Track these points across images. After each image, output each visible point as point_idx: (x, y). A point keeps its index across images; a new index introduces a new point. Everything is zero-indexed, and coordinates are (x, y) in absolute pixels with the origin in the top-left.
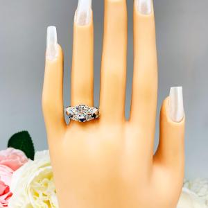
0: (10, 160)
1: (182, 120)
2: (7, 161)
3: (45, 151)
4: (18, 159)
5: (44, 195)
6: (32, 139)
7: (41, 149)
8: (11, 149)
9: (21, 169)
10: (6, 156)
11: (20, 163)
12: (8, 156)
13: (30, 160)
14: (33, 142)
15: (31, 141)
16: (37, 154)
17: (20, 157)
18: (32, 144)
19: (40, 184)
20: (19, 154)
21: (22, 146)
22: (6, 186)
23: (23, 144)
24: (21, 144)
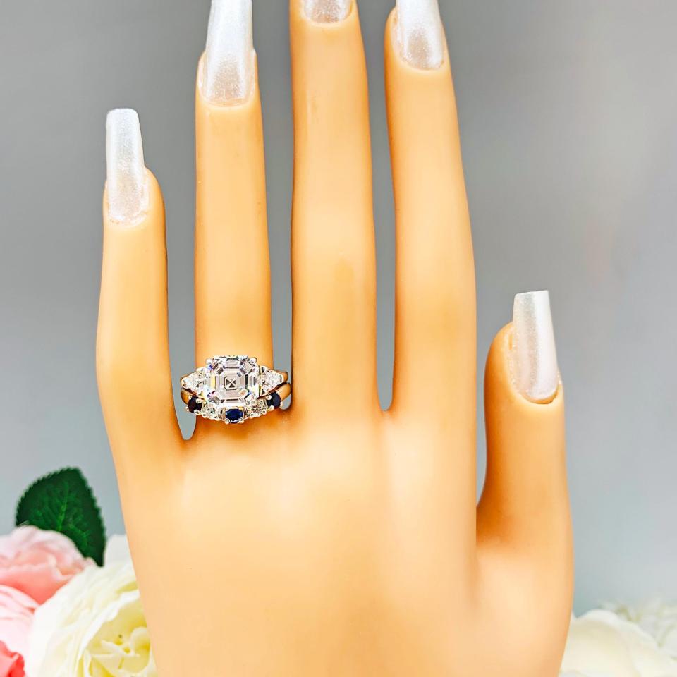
0: (25, 568)
1: (555, 395)
2: (14, 570)
4: (52, 561)
6: (95, 494)
8: (26, 531)
9: (60, 597)
10: (10, 555)
11: (59, 576)
12: (18, 555)
13: (90, 563)
14: (99, 504)
15: (92, 501)
17: (59, 557)
18: (96, 511)
19: (120, 649)
20: (54, 547)
21: (62, 517)
22: (12, 655)
23: (68, 511)
24: (59, 511)
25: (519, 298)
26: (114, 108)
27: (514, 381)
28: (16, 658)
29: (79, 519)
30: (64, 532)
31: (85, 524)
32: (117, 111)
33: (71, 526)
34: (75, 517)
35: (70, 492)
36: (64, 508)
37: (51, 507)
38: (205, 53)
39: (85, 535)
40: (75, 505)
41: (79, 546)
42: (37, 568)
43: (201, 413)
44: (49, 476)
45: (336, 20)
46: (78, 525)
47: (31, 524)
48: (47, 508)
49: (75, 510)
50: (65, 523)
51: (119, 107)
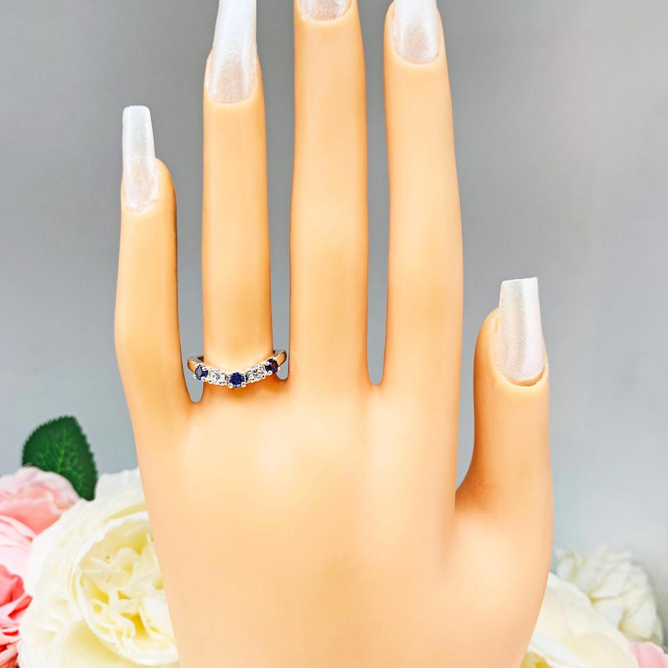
0: (26, 501)
1: (540, 377)
2: (16, 503)
3: (126, 474)
4: (50, 497)
5: (122, 596)
6: (89, 440)
7: (117, 469)
8: (30, 471)
10: (14, 491)
11: (55, 511)
12: (21, 490)
13: (83, 501)
14: (92, 449)
15: (86, 447)
16: (104, 483)
17: (56, 494)
18: (90, 456)
20: (52, 486)
21: (61, 460)
22: (13, 577)
23: (66, 455)
24: (59, 454)
25: (506, 285)
26: (128, 105)
27: (497, 363)
28: (15, 580)
29: (76, 462)
30: (62, 474)
31: (80, 468)
32: (131, 107)
33: (69, 469)
34: (72, 461)
35: (67, 438)
36: (62, 452)
37: (51, 450)
38: (212, 52)
39: (80, 477)
40: (72, 450)
41: (75, 486)
42: (37, 502)
43: (207, 379)
44: (50, 422)
45: (334, 17)
46: (75, 468)
47: (34, 465)
48: (48, 451)
49: (72, 454)
50: (63, 465)
51: (133, 105)
